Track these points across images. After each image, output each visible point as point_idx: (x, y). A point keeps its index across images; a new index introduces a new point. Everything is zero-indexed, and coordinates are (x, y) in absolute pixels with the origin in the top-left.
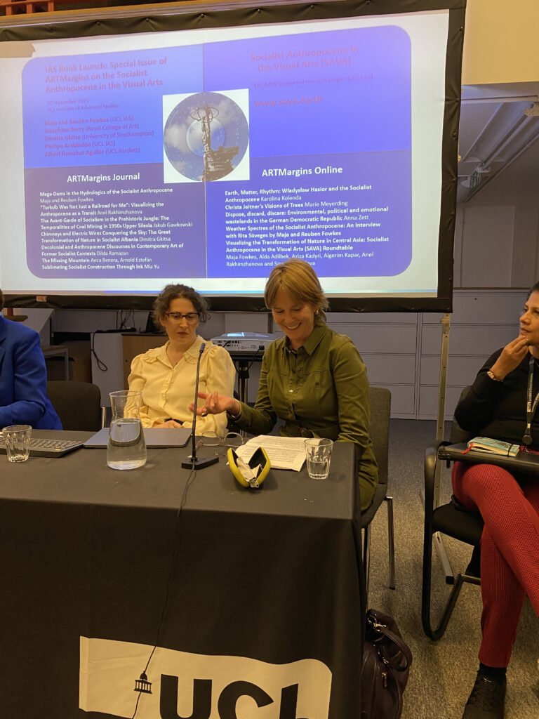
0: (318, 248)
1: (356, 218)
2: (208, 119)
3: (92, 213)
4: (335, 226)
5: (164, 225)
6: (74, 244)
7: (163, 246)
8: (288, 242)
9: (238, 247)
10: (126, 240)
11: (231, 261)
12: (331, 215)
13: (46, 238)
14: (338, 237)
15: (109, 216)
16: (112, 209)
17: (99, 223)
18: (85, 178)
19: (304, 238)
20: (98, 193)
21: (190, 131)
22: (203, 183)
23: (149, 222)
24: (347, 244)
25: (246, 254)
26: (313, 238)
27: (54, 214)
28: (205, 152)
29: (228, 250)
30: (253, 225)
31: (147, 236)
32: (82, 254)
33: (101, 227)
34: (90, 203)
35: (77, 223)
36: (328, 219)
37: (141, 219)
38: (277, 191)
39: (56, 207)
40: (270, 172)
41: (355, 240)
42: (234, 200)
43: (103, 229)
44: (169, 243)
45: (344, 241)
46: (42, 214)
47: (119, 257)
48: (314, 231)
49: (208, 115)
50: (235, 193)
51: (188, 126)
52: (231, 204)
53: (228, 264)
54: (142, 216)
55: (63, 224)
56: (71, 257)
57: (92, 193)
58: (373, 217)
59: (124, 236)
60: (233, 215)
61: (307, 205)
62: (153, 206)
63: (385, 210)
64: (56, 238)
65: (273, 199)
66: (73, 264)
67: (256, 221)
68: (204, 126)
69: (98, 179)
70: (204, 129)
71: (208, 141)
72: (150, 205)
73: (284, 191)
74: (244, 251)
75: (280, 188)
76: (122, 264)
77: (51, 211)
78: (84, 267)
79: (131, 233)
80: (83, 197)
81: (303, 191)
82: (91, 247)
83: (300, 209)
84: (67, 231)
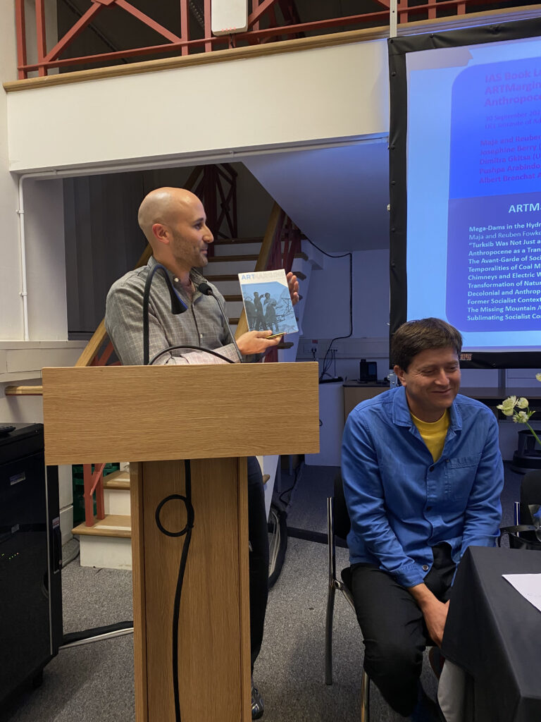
6: (515, 288)
13: (475, 282)
18: (535, 207)
27: (487, 253)
32: (524, 301)
35: (520, 262)
39: (491, 244)
46: (471, 253)
55: (500, 264)
56: (508, 305)
64: (489, 281)
66: (512, 313)
77: (484, 249)
78: (529, 317)
80: (530, 230)
82: (536, 292)
84: (506, 273)
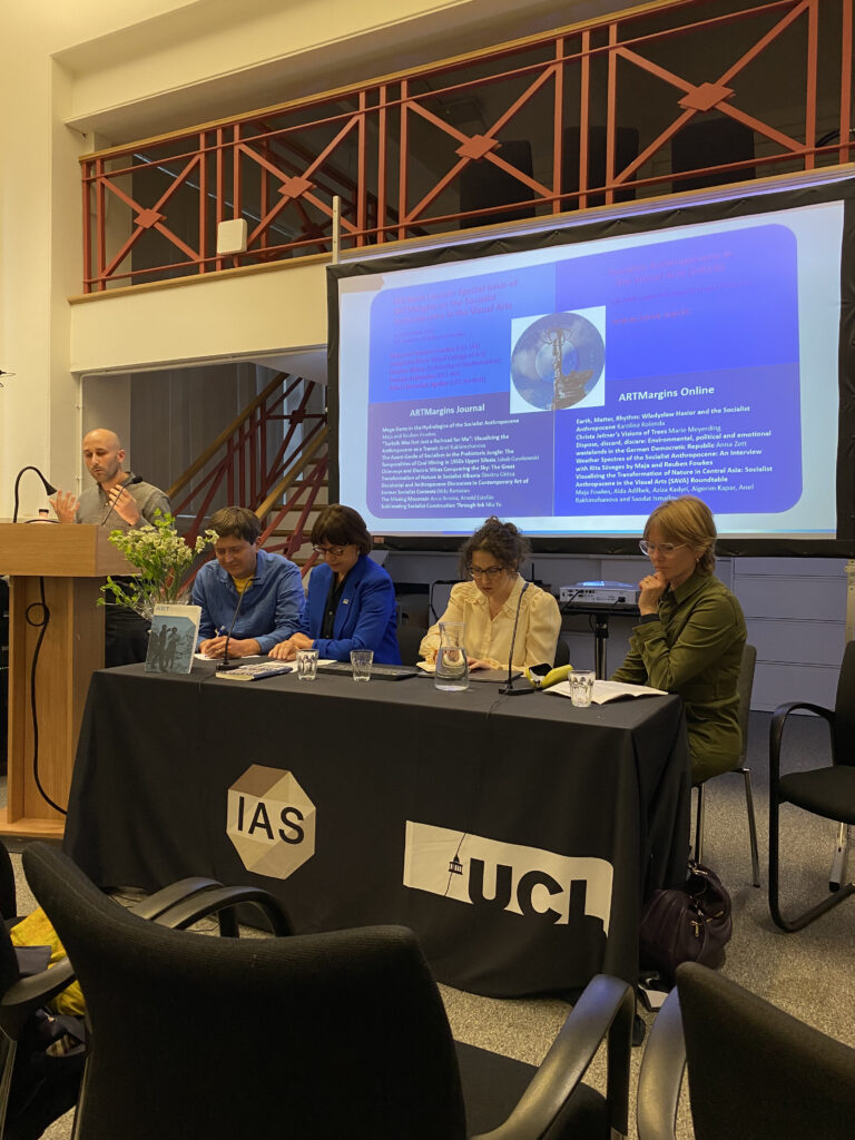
0: (684, 480)
1: (731, 445)
2: (560, 341)
3: (433, 449)
4: (706, 455)
5: (508, 459)
6: (415, 481)
7: (507, 482)
8: (648, 474)
9: (589, 481)
10: (468, 476)
11: (581, 497)
12: (700, 442)
13: (386, 476)
14: (709, 467)
15: (450, 451)
16: (454, 444)
17: (440, 459)
18: (429, 412)
19: (667, 469)
20: (441, 427)
21: (540, 356)
22: (552, 411)
23: (493, 456)
24: (721, 475)
25: (599, 488)
26: (678, 469)
27: (395, 451)
28: (556, 378)
29: (578, 485)
30: (607, 456)
31: (490, 471)
32: (421, 492)
33: (442, 463)
34: (432, 438)
35: (417, 460)
36: (697, 447)
37: (484, 453)
38: (636, 417)
39: (398, 443)
40: (629, 396)
41: (730, 470)
42: (586, 429)
43: (445, 465)
44: (512, 478)
45: (716, 471)
46: (384, 451)
47: (459, 495)
48: (680, 460)
49: (560, 338)
50: (588, 421)
51: (537, 350)
52: (583, 433)
53: (577, 500)
54: (485, 450)
55: (404, 460)
56: (410, 495)
57: (434, 427)
58: (752, 443)
59: (466, 472)
60: (585, 446)
61: (673, 431)
62: (497, 438)
63: (767, 434)
64: (396, 475)
65: (631, 426)
66: (412, 503)
67: (611, 452)
68: (555, 349)
69: (442, 412)
70: (555, 353)
71: (559, 365)
72: (493, 438)
73: (644, 416)
74: (596, 485)
75: (640, 414)
76: (463, 502)
77: (393, 447)
78: (424, 506)
79: (474, 468)
80: (425, 431)
81: (667, 415)
82: (430, 485)
83: (663, 436)
84: (408, 468)
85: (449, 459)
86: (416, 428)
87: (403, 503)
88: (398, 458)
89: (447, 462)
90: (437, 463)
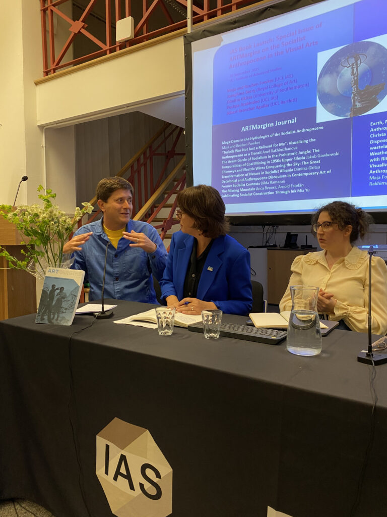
2: (357, 64)
3: (258, 153)
5: (315, 157)
6: (245, 177)
7: (314, 173)
9: (380, 169)
10: (284, 171)
11: (373, 181)
13: (225, 175)
15: (271, 154)
16: (274, 148)
17: (263, 160)
18: (254, 127)
20: (264, 137)
21: (340, 77)
22: (351, 118)
23: (303, 155)
27: (231, 157)
28: (353, 93)
29: (371, 172)
31: (300, 167)
32: (249, 185)
33: (265, 163)
34: (257, 146)
37: (296, 154)
39: (233, 151)
42: (379, 129)
43: (267, 164)
44: (318, 170)
46: (223, 158)
47: (277, 185)
49: (356, 61)
50: (380, 122)
51: (338, 73)
52: (376, 133)
53: (371, 184)
54: (297, 151)
55: (237, 163)
56: (241, 187)
57: (259, 138)
59: (282, 168)
60: (378, 142)
62: (307, 142)
64: (232, 174)
66: (243, 193)
68: (353, 71)
69: (264, 127)
70: (353, 74)
71: (356, 83)
72: (304, 141)
74: (386, 171)
76: (280, 190)
77: (229, 155)
78: (251, 194)
79: (288, 165)
80: (252, 141)
82: (256, 179)
84: (240, 168)
85: (270, 160)
86: (246, 139)
87: (236, 193)
88: (233, 162)
89: (269, 162)
90: (261, 163)
